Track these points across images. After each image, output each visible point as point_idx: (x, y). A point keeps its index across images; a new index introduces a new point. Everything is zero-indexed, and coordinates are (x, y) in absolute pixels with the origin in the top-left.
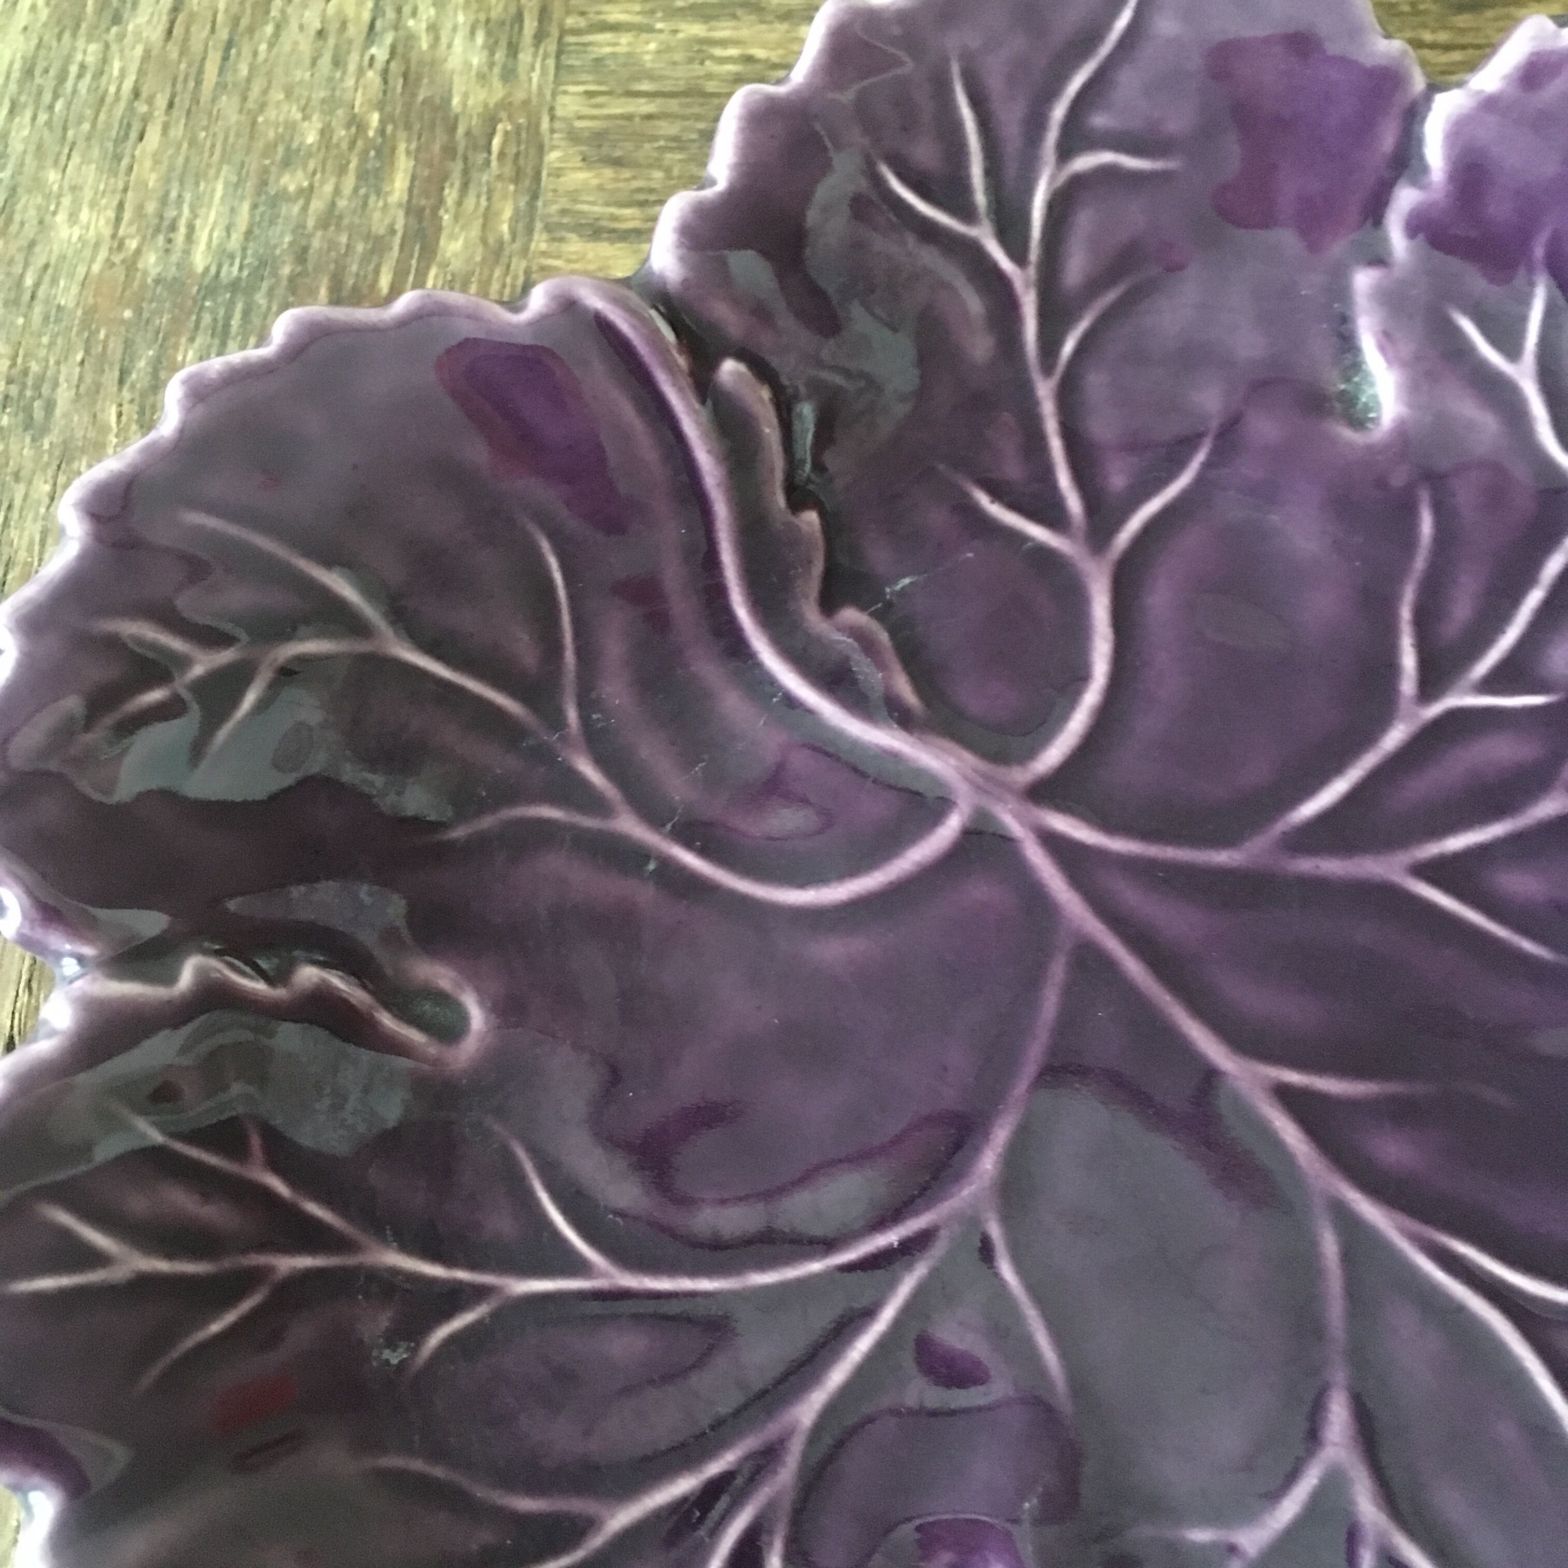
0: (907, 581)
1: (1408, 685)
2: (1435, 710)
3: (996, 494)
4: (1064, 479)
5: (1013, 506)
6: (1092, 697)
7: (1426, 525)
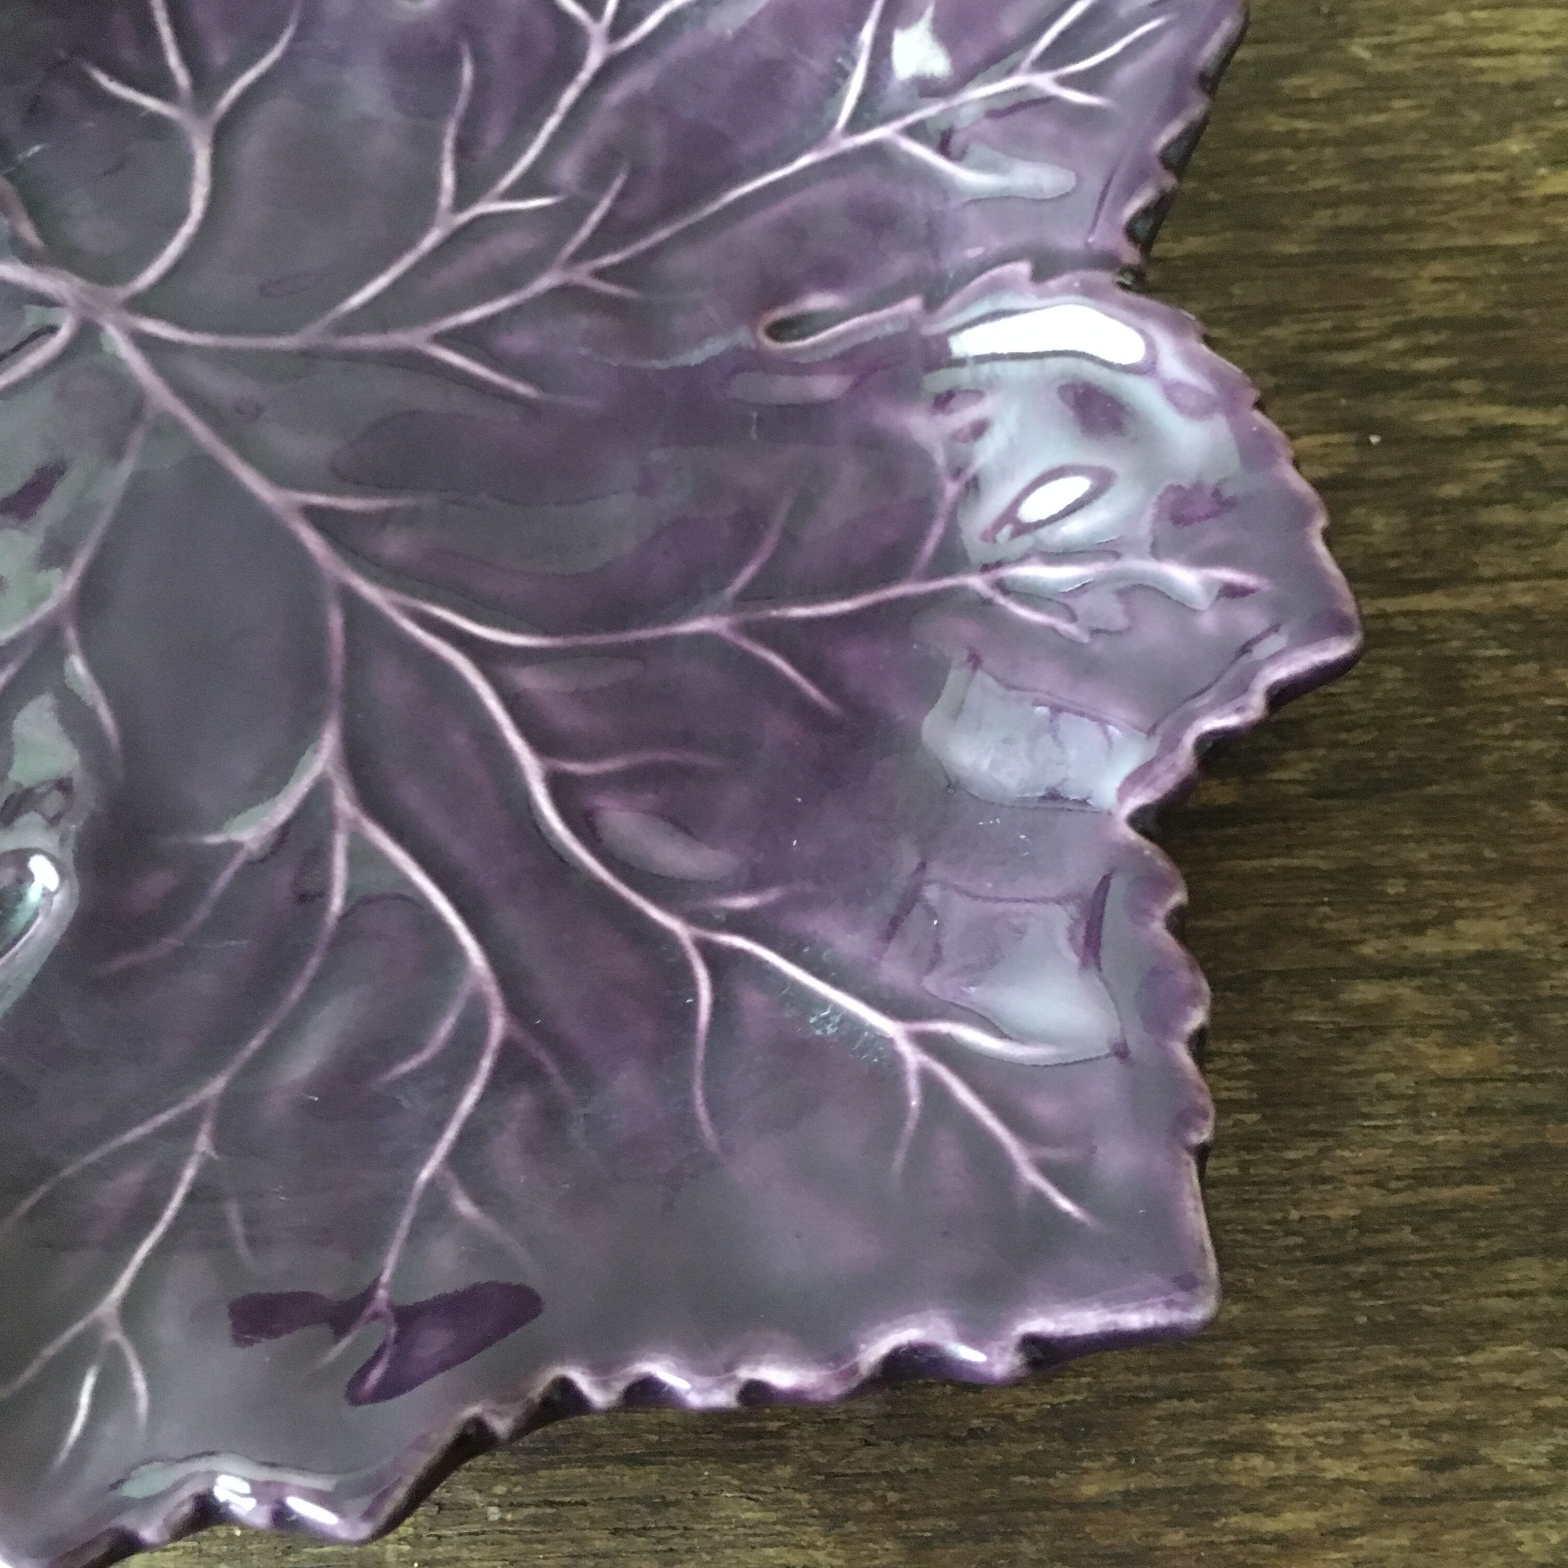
0: (36, 149)
1: (446, 199)
2: (464, 217)
3: (115, 73)
4: (173, 59)
5: (129, 83)
6: (188, 229)
7: (467, 72)
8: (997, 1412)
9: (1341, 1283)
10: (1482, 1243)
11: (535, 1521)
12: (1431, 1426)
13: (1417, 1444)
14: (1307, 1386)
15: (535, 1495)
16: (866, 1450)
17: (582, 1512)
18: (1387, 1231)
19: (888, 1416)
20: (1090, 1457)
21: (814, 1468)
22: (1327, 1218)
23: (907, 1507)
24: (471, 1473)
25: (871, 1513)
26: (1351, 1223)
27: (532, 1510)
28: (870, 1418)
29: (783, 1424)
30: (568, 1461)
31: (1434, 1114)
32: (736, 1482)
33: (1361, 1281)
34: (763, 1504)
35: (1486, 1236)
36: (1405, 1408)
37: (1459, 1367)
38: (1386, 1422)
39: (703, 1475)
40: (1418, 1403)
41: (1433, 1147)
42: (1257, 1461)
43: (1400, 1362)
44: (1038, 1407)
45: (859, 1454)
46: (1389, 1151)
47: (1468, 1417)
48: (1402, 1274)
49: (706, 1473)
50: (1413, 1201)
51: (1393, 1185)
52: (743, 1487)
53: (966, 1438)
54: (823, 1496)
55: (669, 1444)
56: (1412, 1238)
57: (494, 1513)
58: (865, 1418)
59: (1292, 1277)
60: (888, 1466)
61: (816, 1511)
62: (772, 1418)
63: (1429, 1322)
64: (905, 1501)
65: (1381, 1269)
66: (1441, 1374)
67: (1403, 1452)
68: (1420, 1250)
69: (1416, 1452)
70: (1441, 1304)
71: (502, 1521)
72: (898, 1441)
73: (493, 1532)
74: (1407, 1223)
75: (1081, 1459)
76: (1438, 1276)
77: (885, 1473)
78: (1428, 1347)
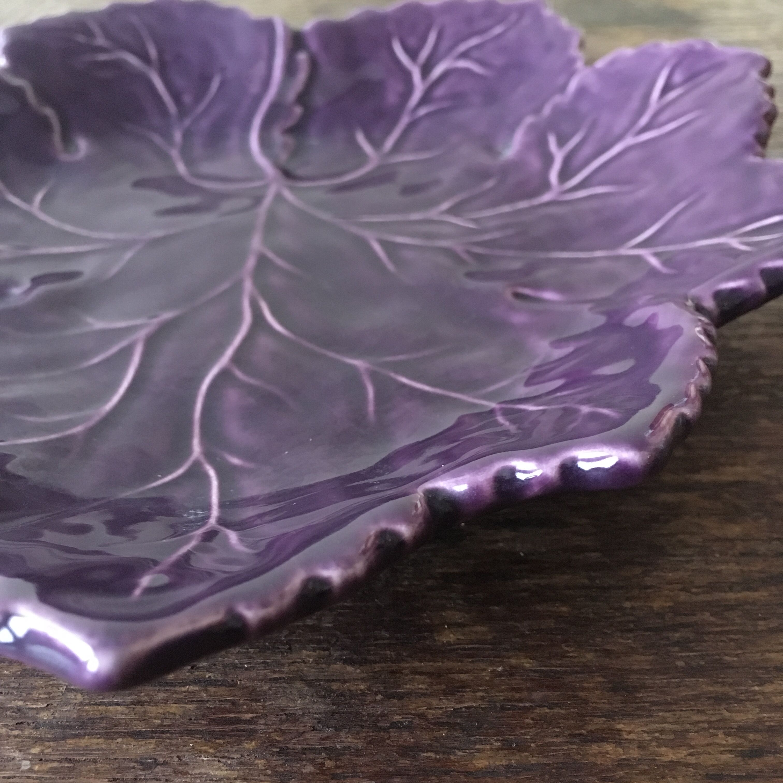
8: (413, 712)
9: (663, 642)
10: (760, 623)
11: (53, 771)
12: (740, 728)
13: (730, 740)
14: (644, 702)
15: (60, 754)
16: (313, 733)
17: (92, 766)
18: (695, 615)
19: (333, 713)
20: (481, 742)
21: (273, 743)
22: (651, 608)
23: (338, 771)
24: (17, 739)
25: (311, 773)
26: (668, 610)
27: (55, 765)
28: (320, 713)
29: (255, 715)
30: (89, 734)
31: (718, 555)
32: (211, 751)
33: (678, 642)
34: (230, 765)
35: (764, 619)
36: (718, 717)
37: (755, 693)
38: (706, 725)
39: (189, 746)
40: (727, 714)
41: (720, 572)
42: (609, 748)
43: (711, 689)
44: (444, 710)
45: (308, 736)
46: (689, 573)
47: (767, 724)
48: (706, 638)
49: (191, 745)
50: (710, 599)
51: (694, 590)
52: (218, 754)
53: (389, 728)
54: (276, 761)
55: (169, 726)
56: (712, 619)
57: (26, 765)
58: (316, 713)
59: (629, 639)
60: (328, 744)
61: (269, 772)
62: (246, 712)
63: (730, 667)
64: (338, 767)
65: (691, 636)
66: (742, 697)
67: (720, 745)
68: (717, 625)
69: (731, 745)
70: (737, 656)
71: (30, 770)
72: (337, 729)
73: (21, 777)
74: (707, 611)
75: (474, 743)
76: (732, 640)
77: (325, 749)
78: (731, 681)
